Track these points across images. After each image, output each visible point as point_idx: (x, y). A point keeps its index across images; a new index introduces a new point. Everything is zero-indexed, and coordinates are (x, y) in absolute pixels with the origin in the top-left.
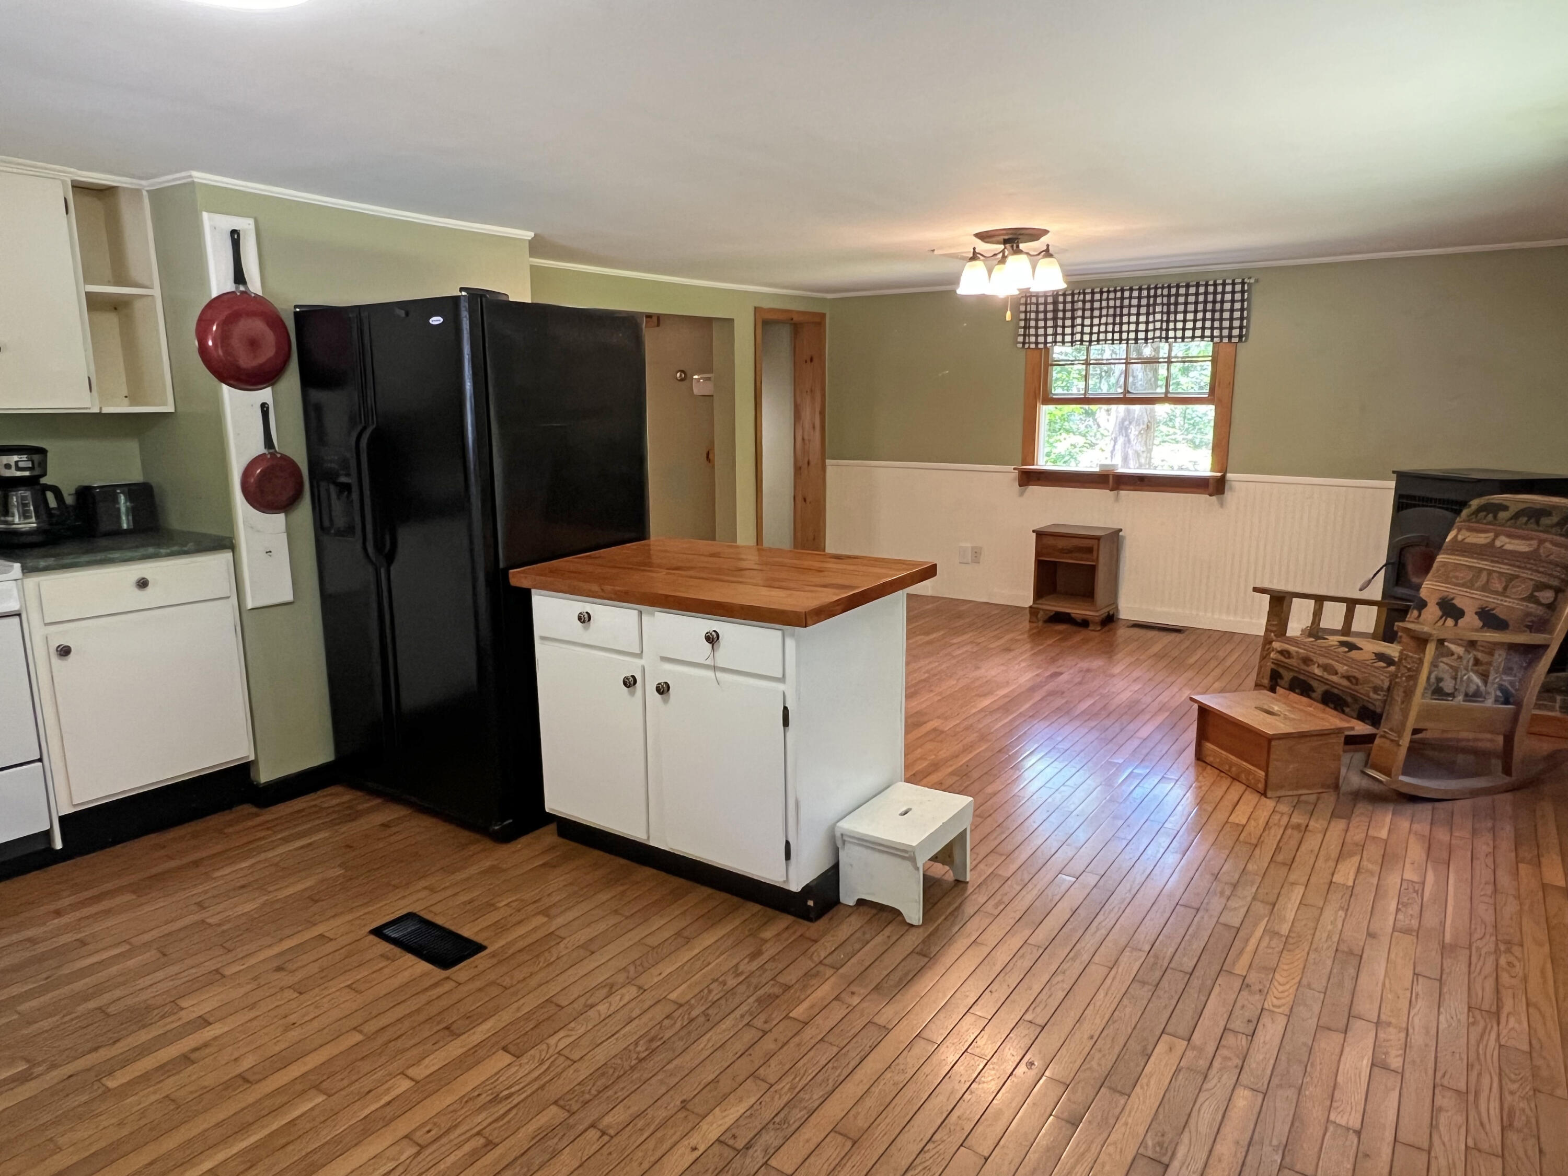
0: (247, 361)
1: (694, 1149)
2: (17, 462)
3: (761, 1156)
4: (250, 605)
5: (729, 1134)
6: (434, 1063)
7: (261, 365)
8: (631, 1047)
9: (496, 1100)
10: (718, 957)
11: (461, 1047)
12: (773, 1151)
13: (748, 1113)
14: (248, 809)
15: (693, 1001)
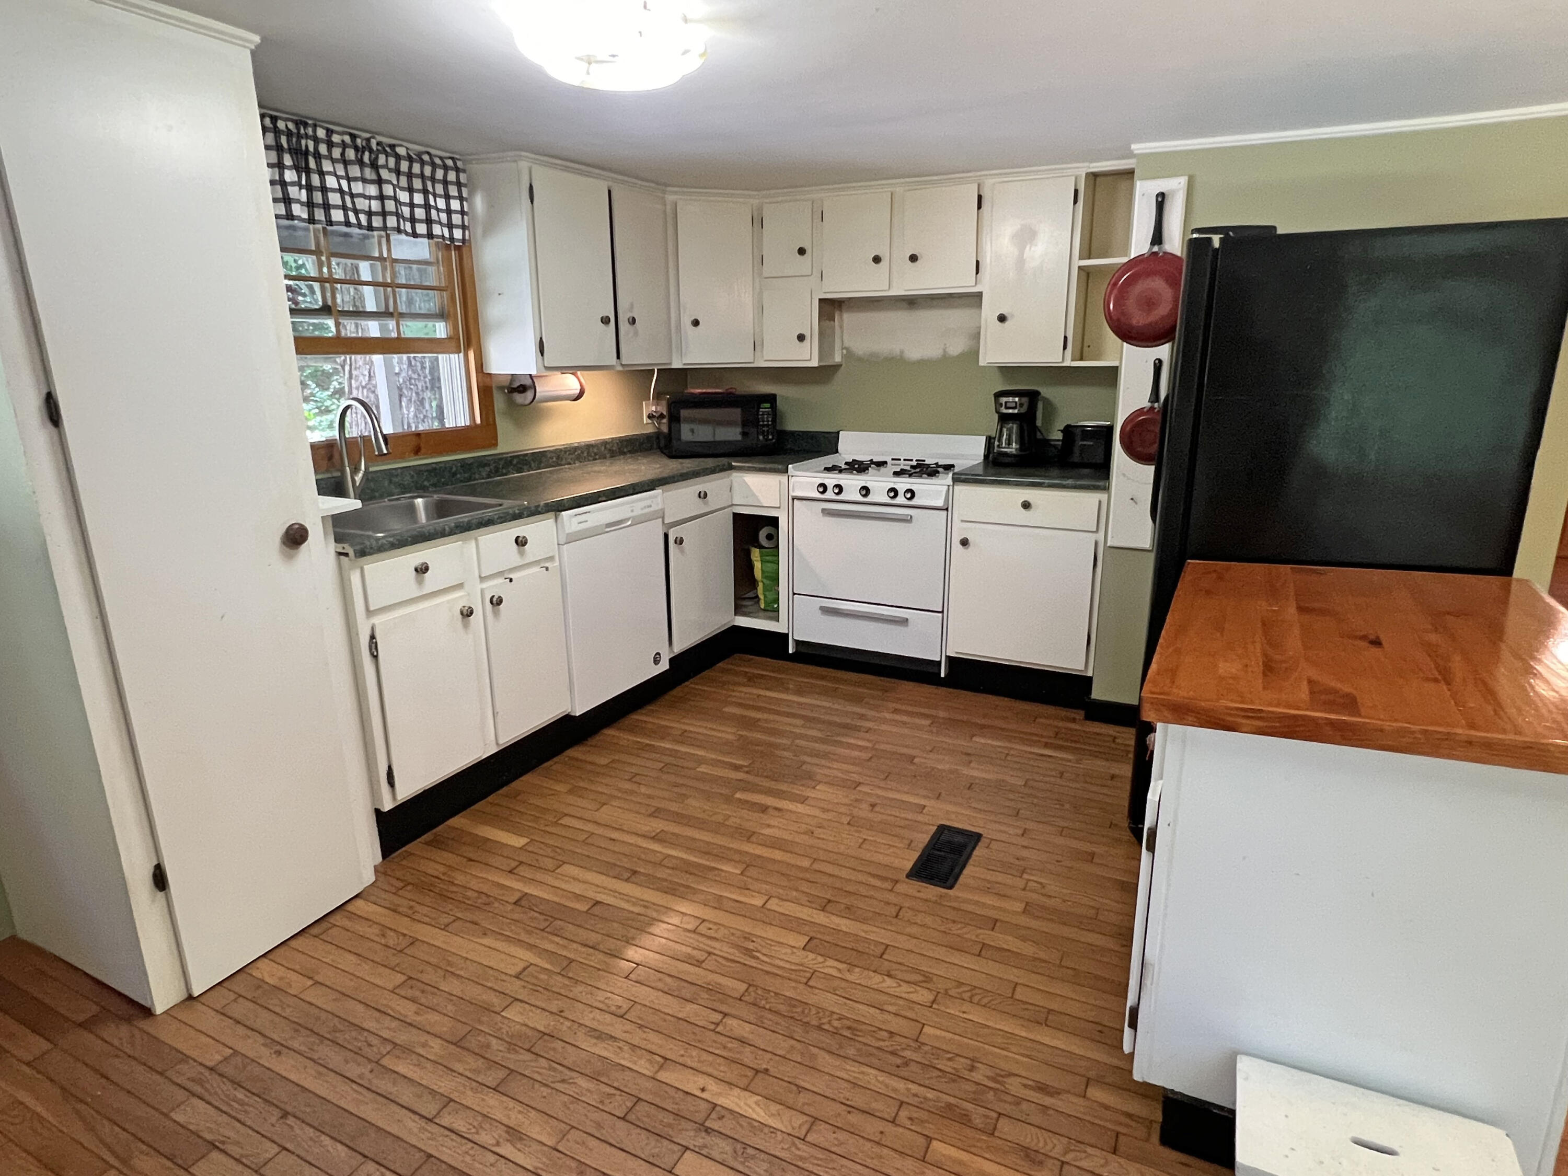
0: (1139, 319)
1: (703, 1090)
2: (1006, 403)
3: (697, 1144)
4: (1109, 544)
5: (723, 1112)
6: (790, 909)
7: (1150, 324)
8: (835, 1016)
9: (748, 952)
10: (1023, 1055)
11: (808, 915)
12: (705, 1153)
13: (756, 1124)
14: (1080, 714)
15: (926, 1048)
